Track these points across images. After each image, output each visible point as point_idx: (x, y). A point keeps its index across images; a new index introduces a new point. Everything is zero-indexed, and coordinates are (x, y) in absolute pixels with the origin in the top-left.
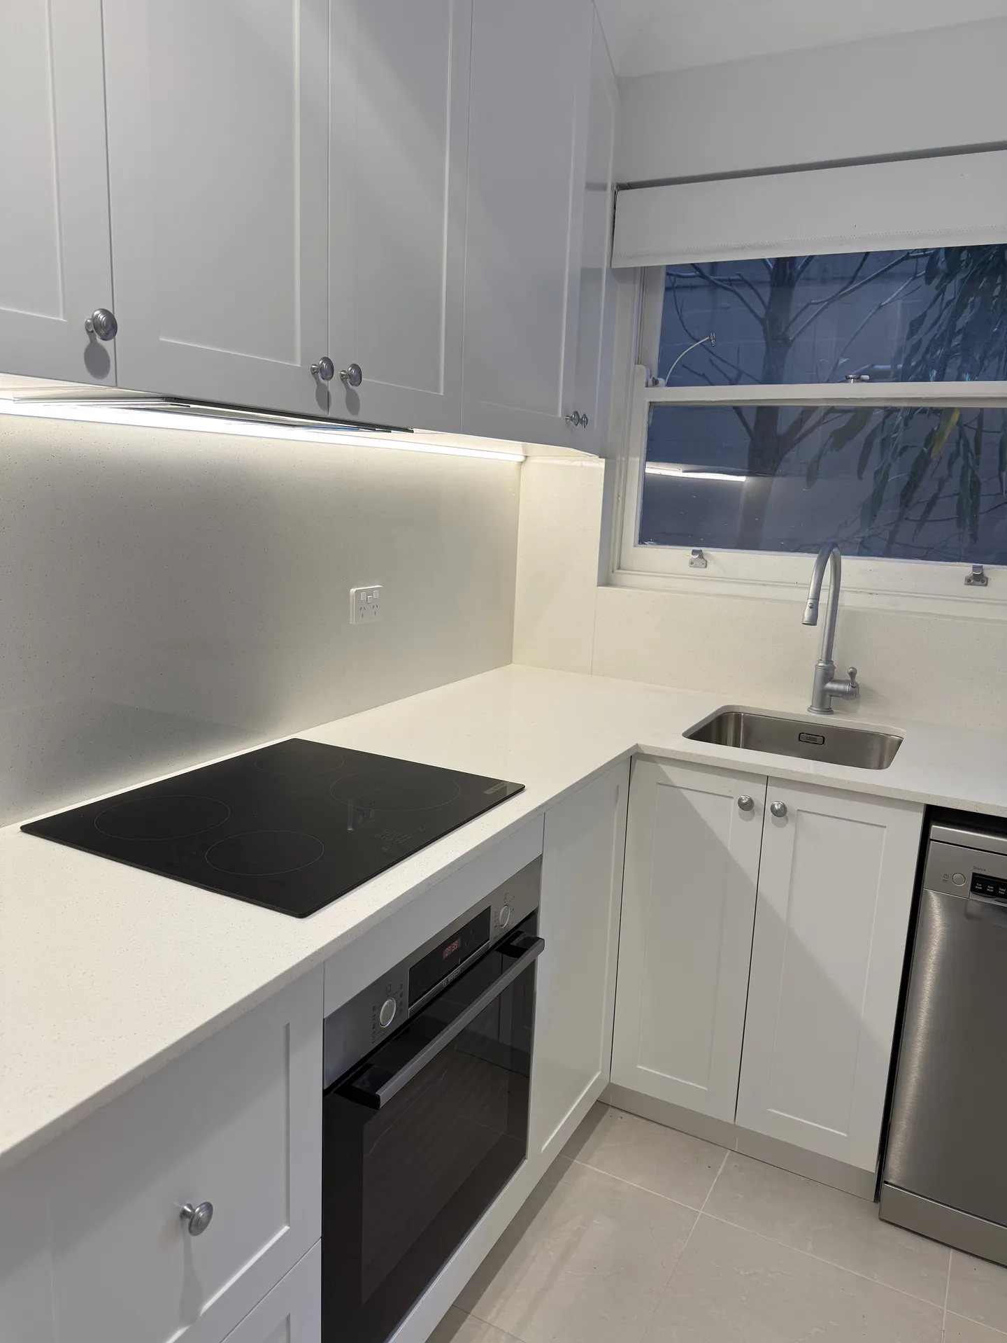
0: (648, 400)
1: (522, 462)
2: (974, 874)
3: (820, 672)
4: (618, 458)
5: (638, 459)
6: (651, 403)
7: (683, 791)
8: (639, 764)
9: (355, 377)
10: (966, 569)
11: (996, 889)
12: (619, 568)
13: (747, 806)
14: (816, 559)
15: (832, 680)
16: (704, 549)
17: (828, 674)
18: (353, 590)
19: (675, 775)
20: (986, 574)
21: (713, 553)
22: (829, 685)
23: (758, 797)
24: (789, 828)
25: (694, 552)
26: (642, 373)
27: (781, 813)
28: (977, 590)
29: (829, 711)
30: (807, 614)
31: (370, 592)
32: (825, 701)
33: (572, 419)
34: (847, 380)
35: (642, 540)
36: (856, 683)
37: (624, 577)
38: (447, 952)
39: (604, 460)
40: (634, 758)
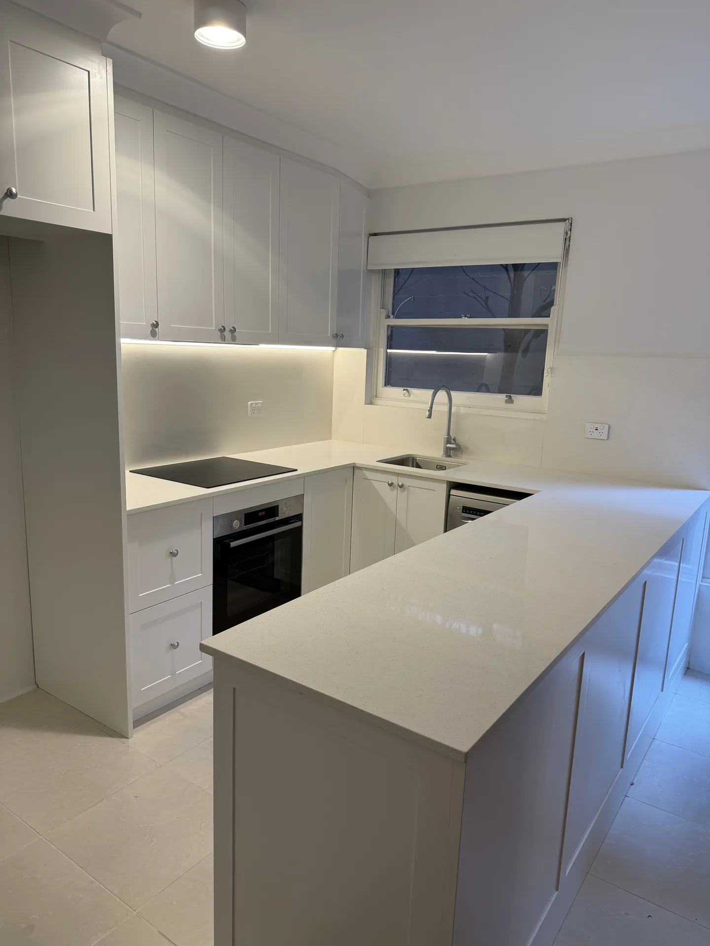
0: (386, 324)
1: (334, 351)
2: (463, 506)
3: (445, 439)
4: (374, 349)
5: (383, 349)
6: (388, 325)
7: (372, 481)
8: (356, 471)
9: (233, 330)
10: (503, 397)
11: (477, 513)
12: (376, 397)
13: (391, 485)
14: (432, 392)
15: (450, 443)
16: (408, 389)
17: (448, 441)
18: (250, 403)
19: (369, 475)
20: (512, 398)
21: (413, 391)
22: (448, 445)
23: (395, 482)
24: (406, 493)
25: (404, 390)
26: (384, 313)
27: (401, 486)
28: (509, 406)
29: (450, 456)
30: (427, 413)
31: (257, 404)
32: (448, 452)
33: (334, 337)
34: (460, 317)
35: (385, 385)
36: (458, 444)
37: (378, 401)
38: (260, 514)
39: (366, 350)
40: (354, 468)
